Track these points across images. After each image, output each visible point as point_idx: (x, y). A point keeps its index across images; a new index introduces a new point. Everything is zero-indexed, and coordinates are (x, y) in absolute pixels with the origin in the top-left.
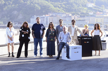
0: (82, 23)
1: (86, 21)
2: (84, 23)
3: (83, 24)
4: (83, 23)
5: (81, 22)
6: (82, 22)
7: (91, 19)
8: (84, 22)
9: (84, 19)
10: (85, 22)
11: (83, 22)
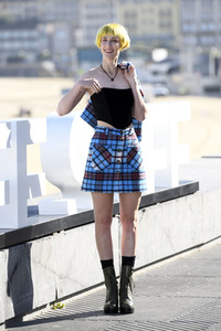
0: (17, 45)
1: (49, 28)
2: (35, 45)
3: (31, 50)
4: (27, 45)
5: (11, 40)
6: (21, 39)
7: (84, 12)
8: (35, 33)
9: (27, 10)
10: (43, 35)
11: (25, 34)
